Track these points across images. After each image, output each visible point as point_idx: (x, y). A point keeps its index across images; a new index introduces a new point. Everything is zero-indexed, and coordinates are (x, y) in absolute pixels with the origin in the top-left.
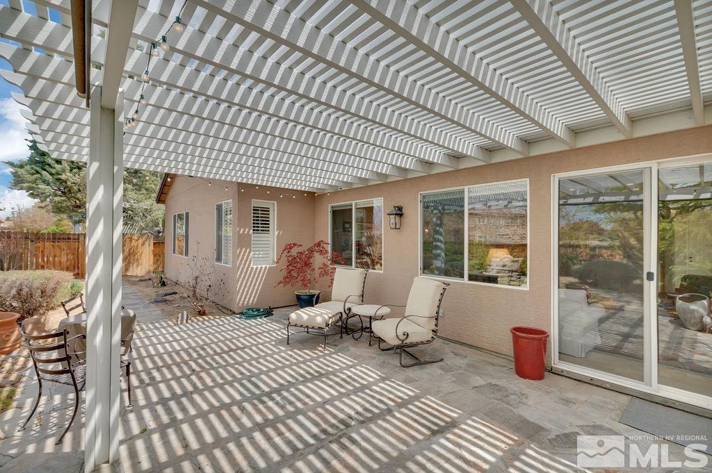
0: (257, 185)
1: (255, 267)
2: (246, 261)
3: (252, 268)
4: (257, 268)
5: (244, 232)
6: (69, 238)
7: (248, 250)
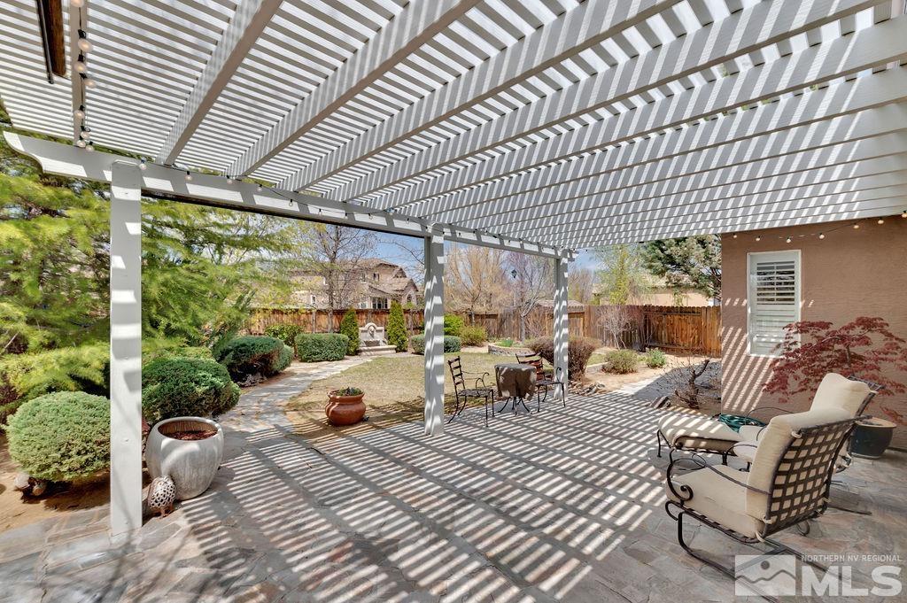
0: (734, 234)
1: (753, 355)
2: (736, 344)
3: (748, 357)
4: (756, 359)
5: (732, 302)
6: (694, 312)
7: (740, 330)
